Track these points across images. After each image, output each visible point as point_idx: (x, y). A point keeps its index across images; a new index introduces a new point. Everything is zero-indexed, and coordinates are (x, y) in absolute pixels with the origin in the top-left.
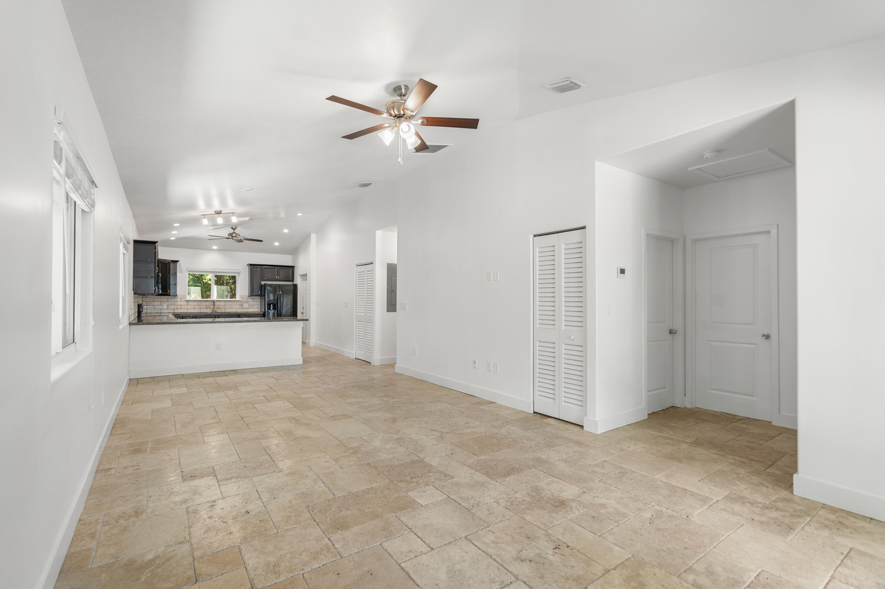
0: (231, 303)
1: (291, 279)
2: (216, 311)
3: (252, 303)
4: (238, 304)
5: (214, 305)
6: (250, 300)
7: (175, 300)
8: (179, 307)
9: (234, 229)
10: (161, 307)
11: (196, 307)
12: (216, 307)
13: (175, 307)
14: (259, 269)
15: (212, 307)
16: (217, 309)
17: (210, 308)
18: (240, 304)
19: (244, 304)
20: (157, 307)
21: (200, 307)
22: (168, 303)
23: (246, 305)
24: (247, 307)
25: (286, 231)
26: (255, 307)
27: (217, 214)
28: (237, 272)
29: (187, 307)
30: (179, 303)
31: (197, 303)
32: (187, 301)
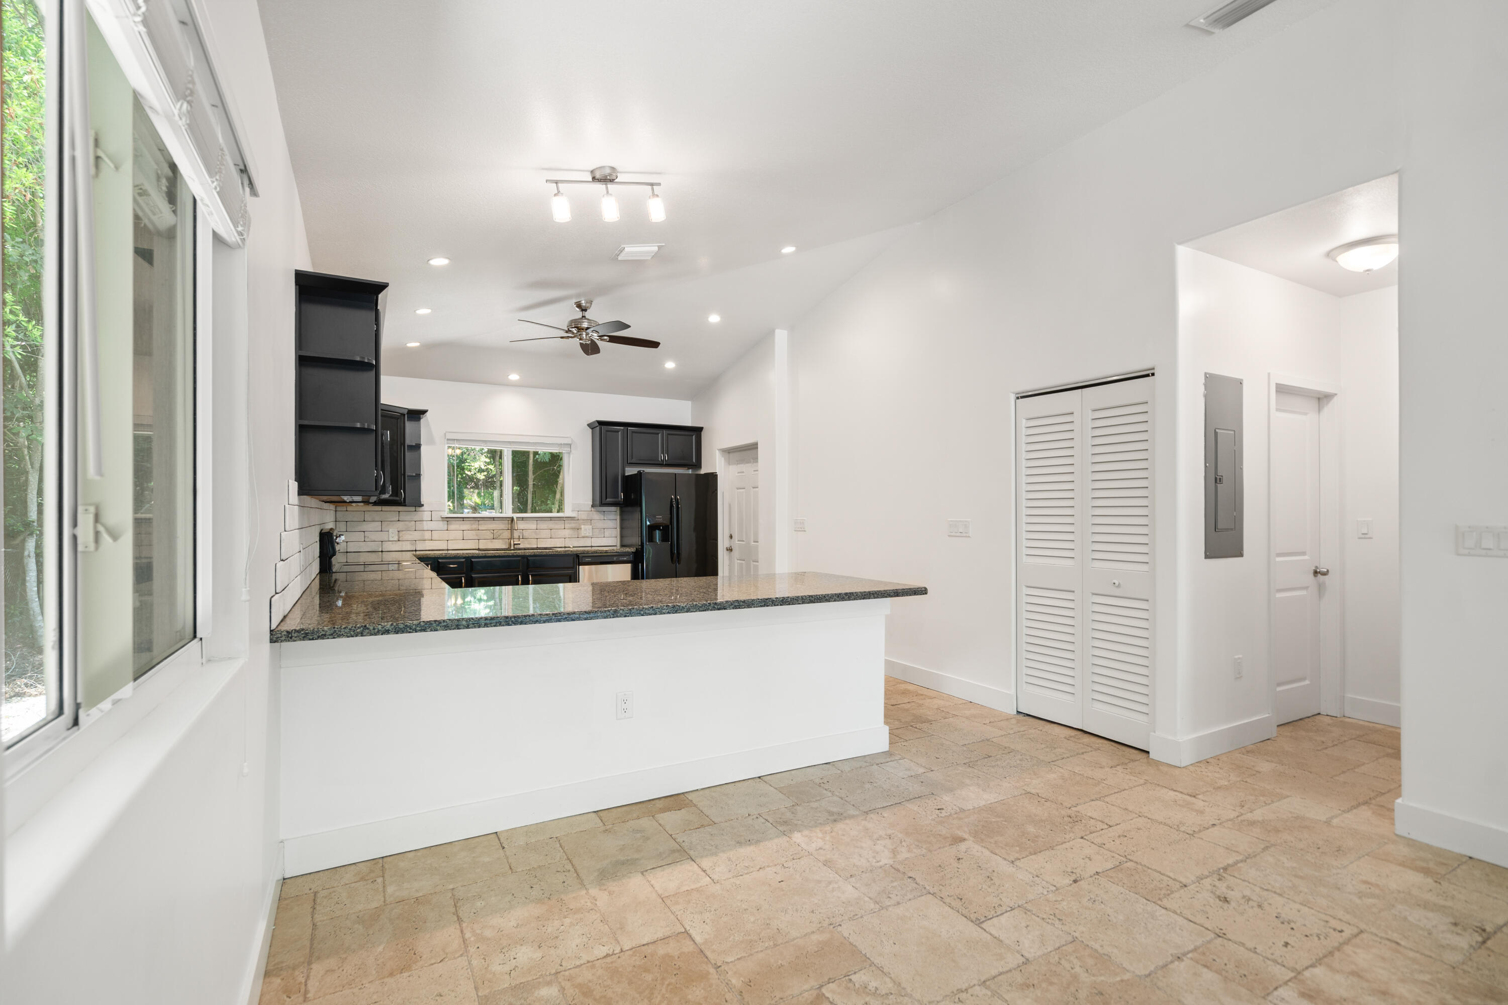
0: (551, 524)
1: (694, 461)
2: (516, 546)
3: (600, 524)
4: (567, 526)
5: (512, 530)
6: (596, 516)
7: (416, 516)
8: (427, 535)
9: (584, 310)
10: (383, 536)
11: (468, 534)
12: (516, 534)
13: (416, 535)
14: (620, 433)
15: (507, 534)
16: (519, 539)
17: (501, 537)
18: (573, 525)
19: (582, 526)
20: (373, 536)
21: (477, 535)
22: (400, 525)
23: (586, 529)
24: (591, 535)
25: (714, 319)
26: (607, 533)
27: (599, 180)
28: (564, 444)
29: (446, 535)
30: (427, 525)
31: (472, 525)
32: (447, 520)
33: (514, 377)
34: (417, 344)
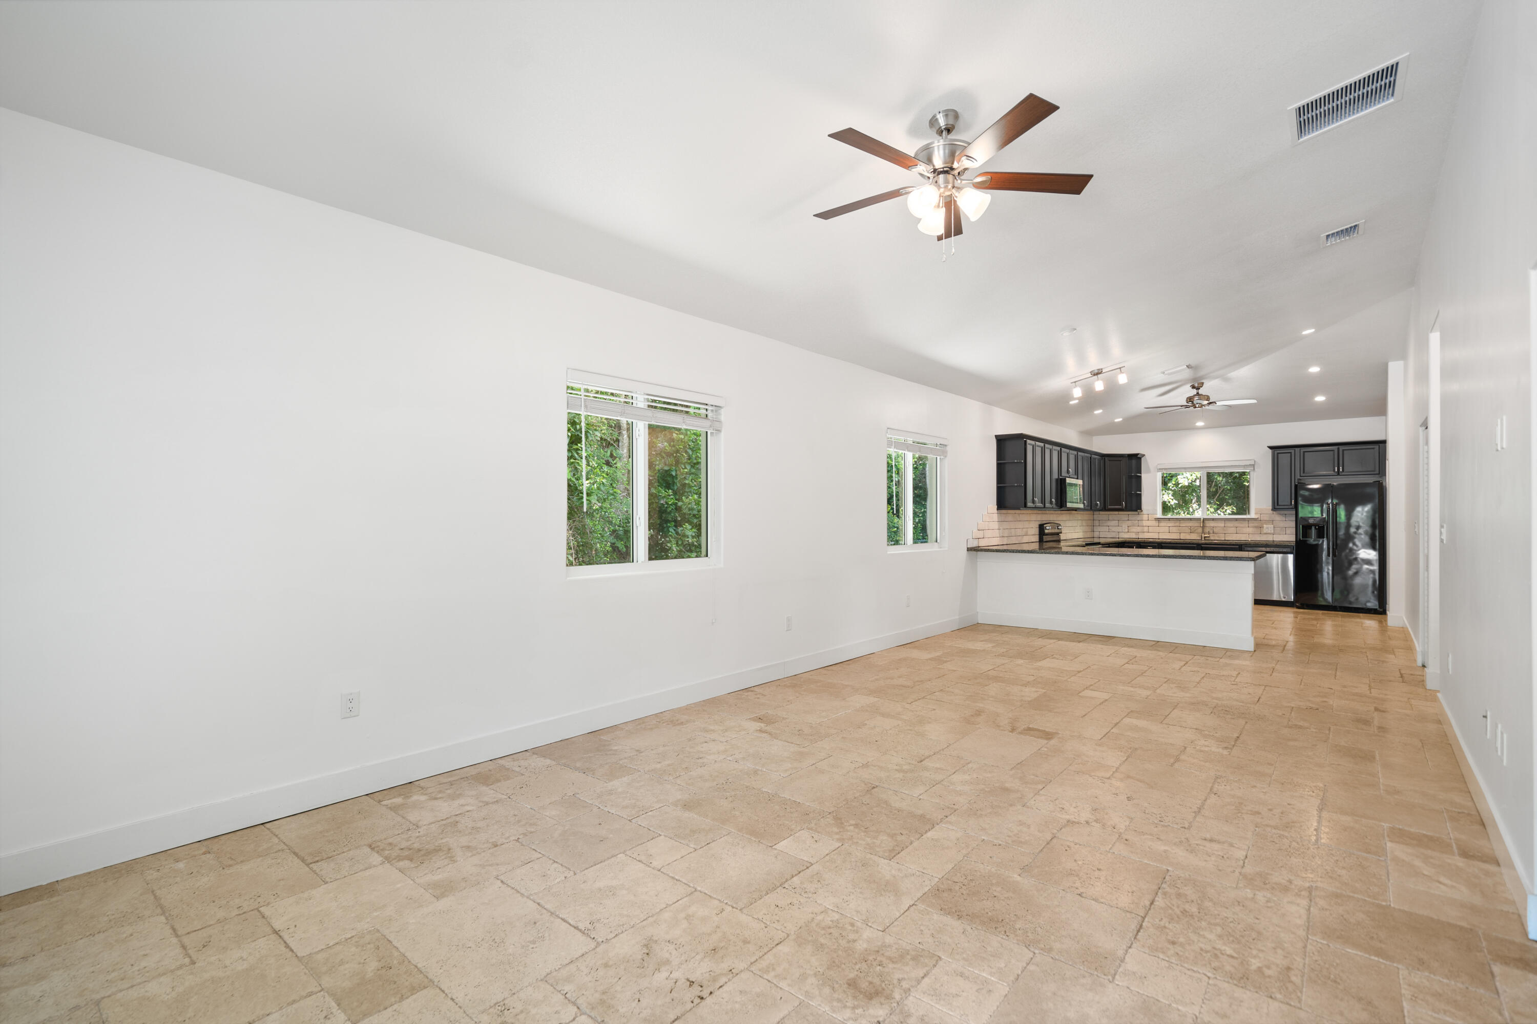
0: (1236, 524)
1: (1377, 470)
2: (1206, 538)
3: (1282, 524)
4: (1251, 525)
5: (1203, 527)
6: (1277, 517)
7: (1139, 518)
8: (1146, 529)
9: (1198, 389)
10: (1119, 529)
11: (1174, 530)
12: (1207, 530)
13: (1139, 529)
14: (1293, 453)
15: (1200, 530)
16: (1209, 533)
17: (1196, 531)
18: (1256, 525)
19: (1265, 526)
20: (1114, 529)
21: (1179, 530)
22: (1129, 523)
23: (1268, 528)
24: (1273, 532)
25: (1314, 369)
26: (1288, 531)
27: (1094, 375)
28: (1250, 465)
29: (1158, 529)
30: (1145, 523)
31: (1175, 523)
32: (1158, 520)
33: (1200, 424)
34: (1121, 419)
